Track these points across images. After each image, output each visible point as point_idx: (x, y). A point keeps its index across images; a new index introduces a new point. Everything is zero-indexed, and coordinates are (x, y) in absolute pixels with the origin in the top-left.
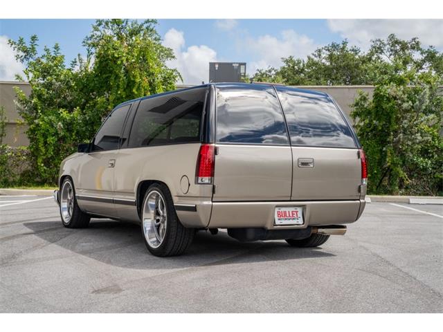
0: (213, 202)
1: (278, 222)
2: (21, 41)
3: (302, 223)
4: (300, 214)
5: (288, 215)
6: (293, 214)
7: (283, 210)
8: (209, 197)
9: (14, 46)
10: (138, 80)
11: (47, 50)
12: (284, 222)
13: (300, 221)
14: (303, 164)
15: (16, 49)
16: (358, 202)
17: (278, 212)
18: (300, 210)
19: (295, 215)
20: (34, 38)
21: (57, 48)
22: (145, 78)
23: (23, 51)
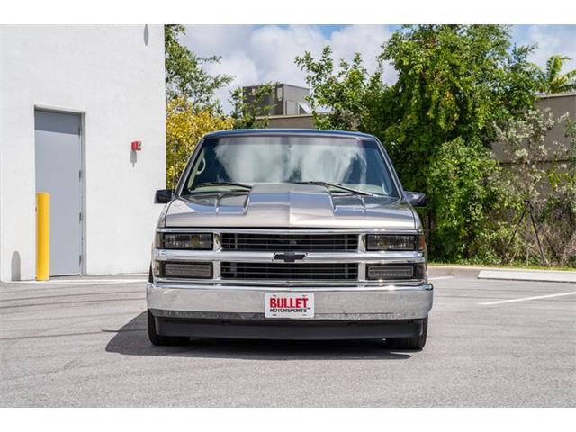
9: (301, 65)
11: (344, 65)
15: (305, 68)
20: (327, 50)
21: (357, 60)
22: (447, 93)
23: (313, 70)
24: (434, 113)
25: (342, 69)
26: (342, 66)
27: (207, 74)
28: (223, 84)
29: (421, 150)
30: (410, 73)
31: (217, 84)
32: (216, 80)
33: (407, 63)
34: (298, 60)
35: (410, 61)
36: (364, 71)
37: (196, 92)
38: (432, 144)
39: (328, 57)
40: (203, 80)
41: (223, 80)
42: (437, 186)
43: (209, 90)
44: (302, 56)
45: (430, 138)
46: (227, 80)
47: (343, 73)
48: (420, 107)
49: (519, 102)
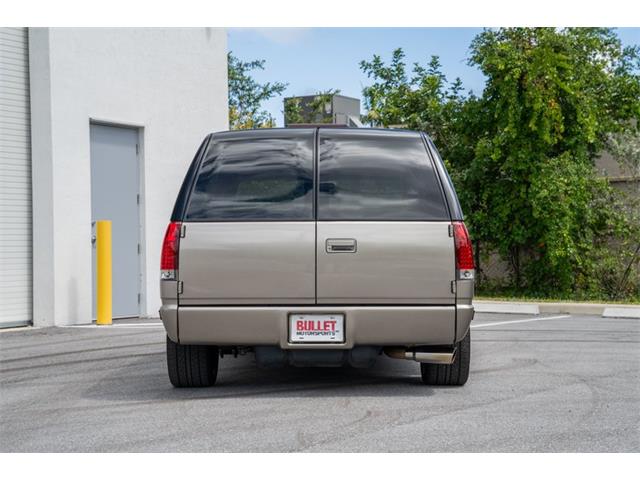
0: (179, 306)
1: (295, 337)
2: (377, 60)
3: (341, 339)
4: (339, 326)
5: (316, 327)
6: (325, 326)
7: (308, 318)
8: (174, 299)
9: (368, 70)
10: (537, 106)
11: (419, 70)
12: (307, 338)
13: (339, 337)
14: (336, 248)
15: (373, 75)
16: (453, 308)
17: (298, 322)
18: (339, 320)
19: (330, 328)
20: (398, 53)
21: (434, 63)
22: (552, 101)
23: (382, 76)
24: (536, 125)
25: (416, 75)
26: (416, 70)
27: (256, 82)
28: (274, 93)
29: (520, 168)
30: (507, 78)
31: (266, 94)
32: (265, 89)
33: (503, 67)
34: (364, 65)
35: (506, 65)
36: (442, 76)
37: (240, 104)
38: (532, 160)
39: (399, 61)
40: (250, 90)
41: (274, 89)
42: (544, 209)
43: (257, 100)
44: (370, 60)
45: (530, 153)
46: (279, 89)
47: (417, 79)
48: (518, 118)
49: (628, 111)
